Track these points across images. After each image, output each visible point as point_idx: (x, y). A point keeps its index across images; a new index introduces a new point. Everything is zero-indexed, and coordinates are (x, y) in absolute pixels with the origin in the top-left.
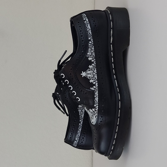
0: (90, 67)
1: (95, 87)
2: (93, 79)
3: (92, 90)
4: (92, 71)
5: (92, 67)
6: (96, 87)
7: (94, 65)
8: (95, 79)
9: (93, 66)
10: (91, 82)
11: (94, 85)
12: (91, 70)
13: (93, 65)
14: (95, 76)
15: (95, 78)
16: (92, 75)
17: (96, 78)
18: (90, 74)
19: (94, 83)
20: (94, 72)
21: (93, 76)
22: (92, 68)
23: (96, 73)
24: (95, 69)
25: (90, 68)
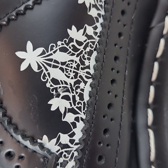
0: (74, 33)
1: (65, 138)
2: (71, 95)
3: (49, 151)
4: (74, 58)
5: (82, 39)
6: (72, 141)
7: (96, 33)
8: (77, 98)
9: (89, 37)
10: (53, 109)
11: (67, 128)
12: (75, 49)
13: (90, 30)
14: (82, 85)
15: (81, 96)
16: (72, 75)
17: (86, 98)
18: (64, 66)
19: (70, 118)
20: (83, 63)
21: (72, 81)
22: (80, 43)
23: (92, 71)
24: (90, 53)
25: (71, 40)
